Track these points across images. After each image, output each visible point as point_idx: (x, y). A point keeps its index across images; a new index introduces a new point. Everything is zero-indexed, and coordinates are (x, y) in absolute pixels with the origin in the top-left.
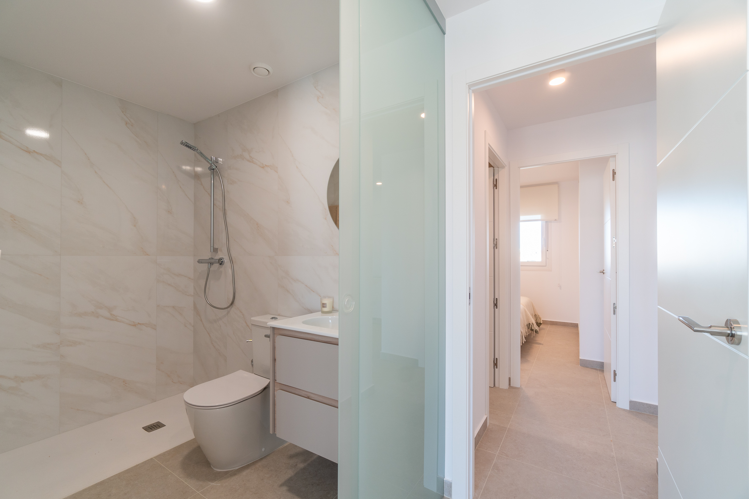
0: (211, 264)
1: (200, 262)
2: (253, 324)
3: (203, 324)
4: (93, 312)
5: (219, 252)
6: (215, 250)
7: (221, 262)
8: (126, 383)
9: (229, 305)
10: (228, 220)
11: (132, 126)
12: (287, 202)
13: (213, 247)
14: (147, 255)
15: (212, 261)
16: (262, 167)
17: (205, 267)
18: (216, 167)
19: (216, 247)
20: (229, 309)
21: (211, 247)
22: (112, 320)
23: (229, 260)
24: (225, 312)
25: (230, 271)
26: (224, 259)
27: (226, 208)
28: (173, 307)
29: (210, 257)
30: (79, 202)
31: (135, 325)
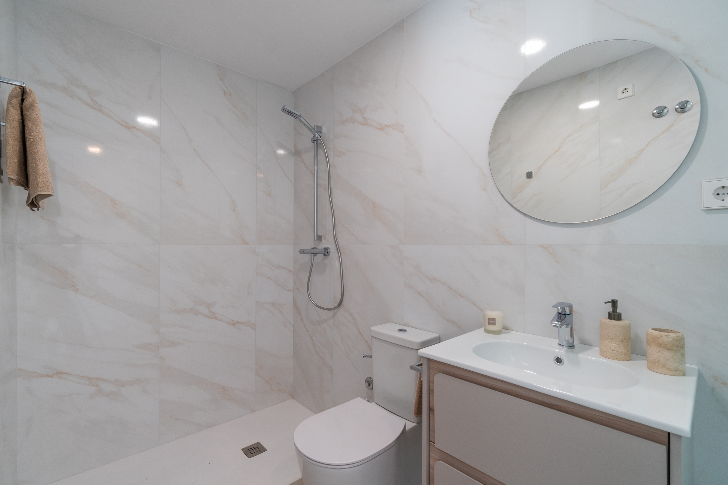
0: (315, 254)
1: (302, 252)
2: (373, 336)
3: (304, 325)
4: (192, 309)
5: (323, 241)
6: (320, 238)
7: (326, 252)
8: (225, 390)
9: (336, 305)
10: (335, 201)
11: (230, 95)
12: (418, 171)
13: (317, 234)
14: (247, 243)
15: (314, 251)
16: (381, 129)
17: (307, 258)
18: (321, 137)
19: (320, 234)
20: (336, 310)
21: (315, 234)
22: (211, 318)
23: (336, 251)
24: (331, 313)
25: (337, 264)
26: (329, 248)
27: (332, 186)
28: (273, 304)
29: (313, 246)
30: (177, 183)
31: (233, 324)
